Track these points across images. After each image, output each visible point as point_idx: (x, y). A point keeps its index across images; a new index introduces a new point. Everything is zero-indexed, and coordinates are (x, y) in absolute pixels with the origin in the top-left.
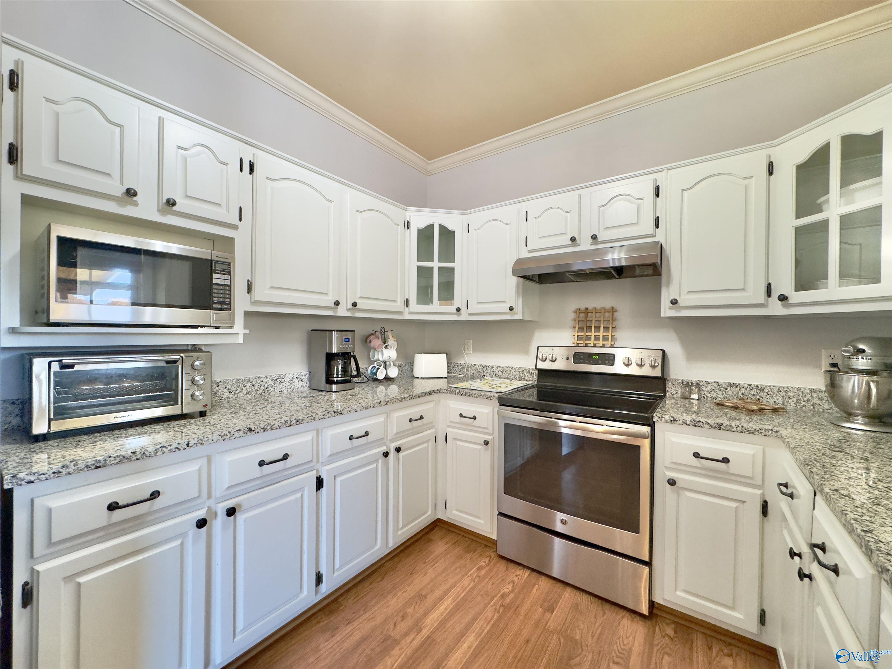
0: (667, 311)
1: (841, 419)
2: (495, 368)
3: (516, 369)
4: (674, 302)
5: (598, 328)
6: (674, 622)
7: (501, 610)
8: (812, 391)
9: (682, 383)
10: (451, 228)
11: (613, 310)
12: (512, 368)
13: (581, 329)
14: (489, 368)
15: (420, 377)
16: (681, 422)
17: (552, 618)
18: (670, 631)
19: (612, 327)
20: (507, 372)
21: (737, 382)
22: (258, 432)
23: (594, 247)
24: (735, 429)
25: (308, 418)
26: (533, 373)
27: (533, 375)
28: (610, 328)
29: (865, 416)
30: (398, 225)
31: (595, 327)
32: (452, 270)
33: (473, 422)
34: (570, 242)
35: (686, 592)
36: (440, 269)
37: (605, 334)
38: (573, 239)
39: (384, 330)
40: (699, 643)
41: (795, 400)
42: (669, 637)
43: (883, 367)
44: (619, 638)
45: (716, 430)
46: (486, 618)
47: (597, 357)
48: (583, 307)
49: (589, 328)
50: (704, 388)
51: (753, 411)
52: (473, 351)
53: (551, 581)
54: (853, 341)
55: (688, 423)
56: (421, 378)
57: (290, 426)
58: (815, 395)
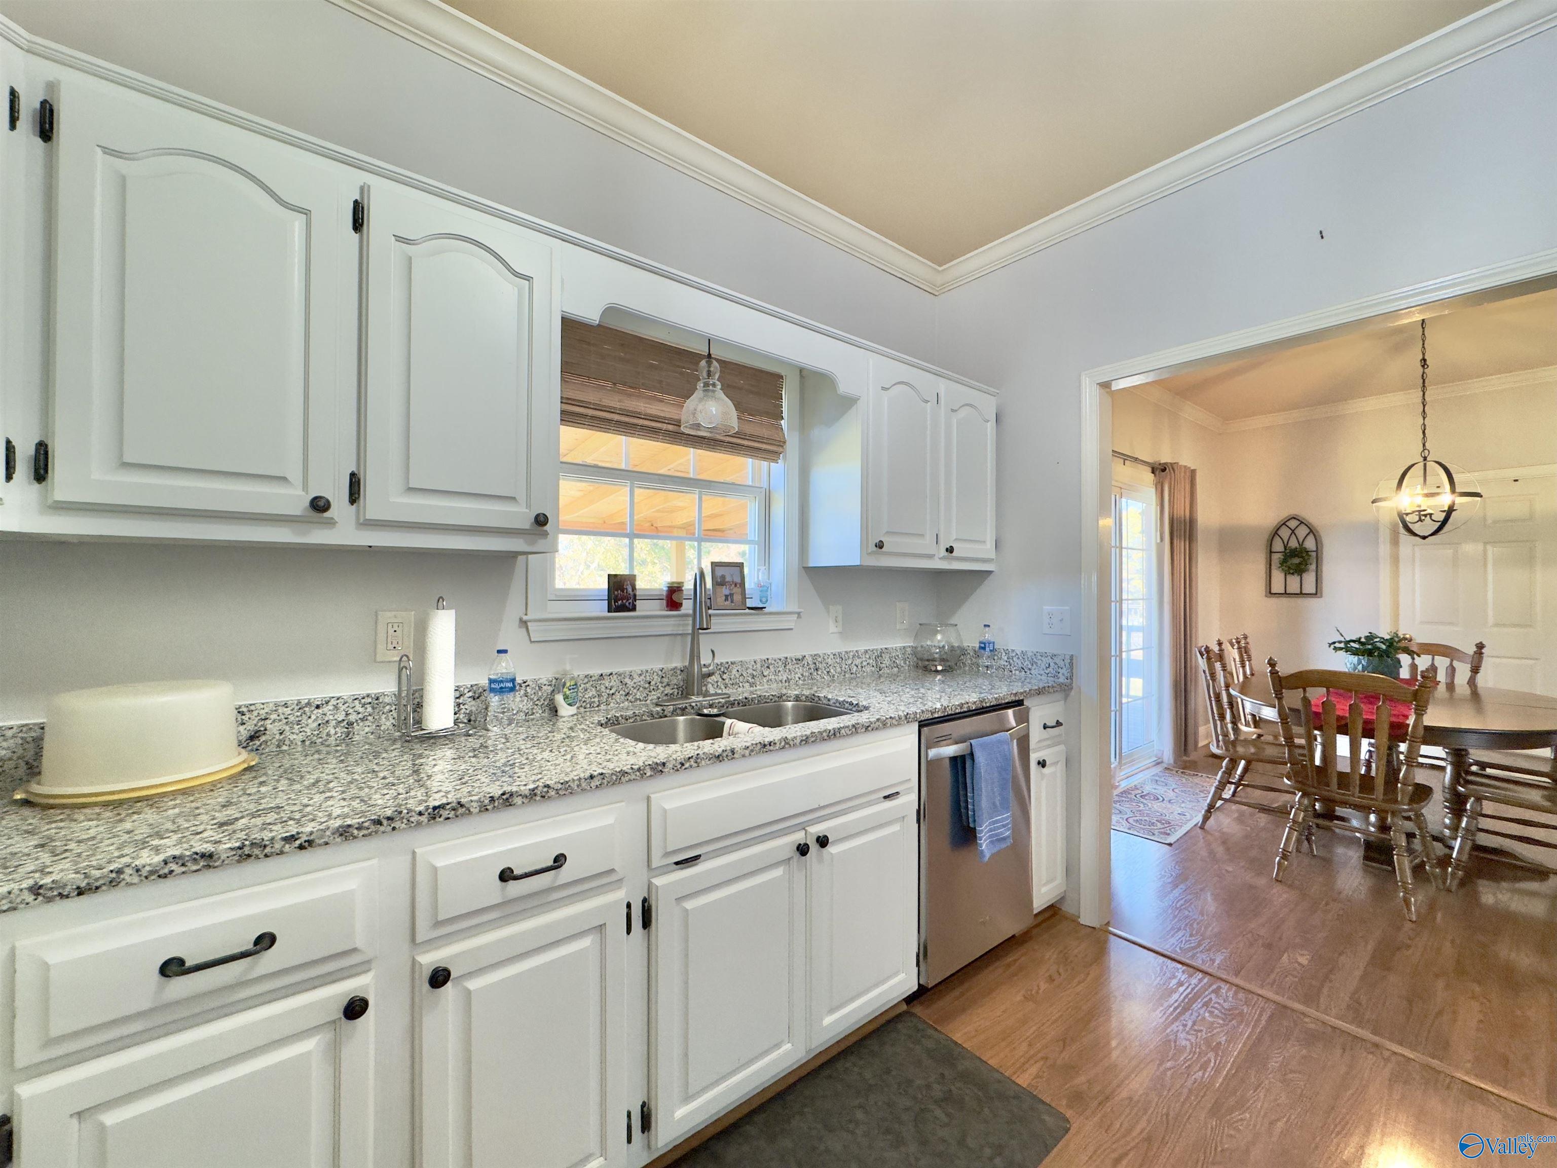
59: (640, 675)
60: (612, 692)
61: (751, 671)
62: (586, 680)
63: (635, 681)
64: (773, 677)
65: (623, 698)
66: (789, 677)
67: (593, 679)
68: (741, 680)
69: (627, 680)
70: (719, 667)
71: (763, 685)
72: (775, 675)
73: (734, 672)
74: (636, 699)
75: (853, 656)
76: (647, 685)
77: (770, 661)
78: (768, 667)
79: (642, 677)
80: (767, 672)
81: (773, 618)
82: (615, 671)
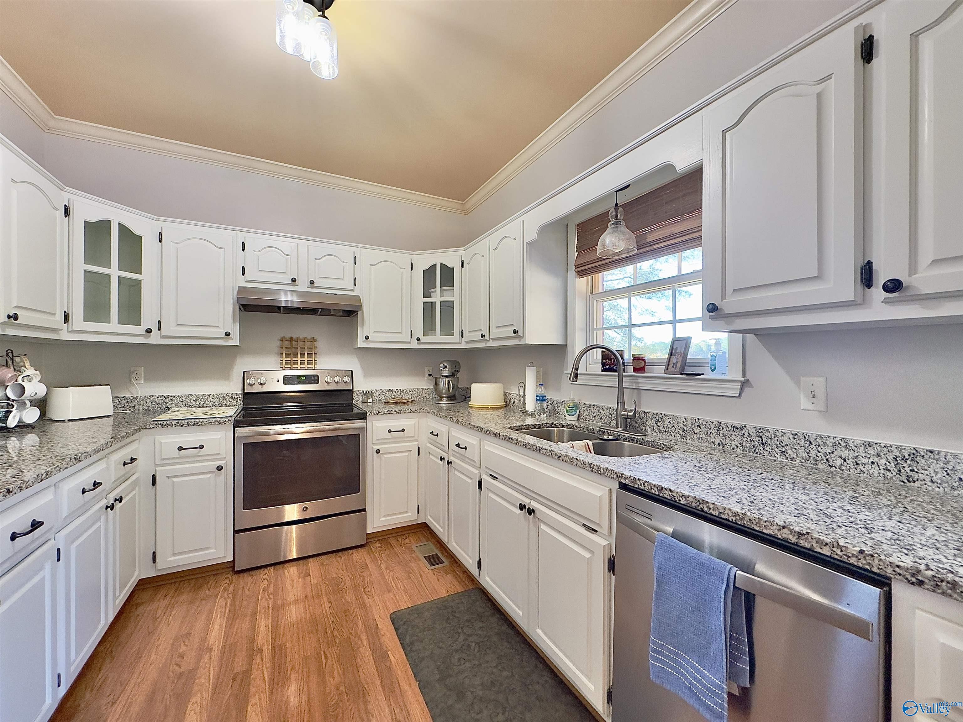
0: (361, 343)
1: (438, 400)
2: (184, 398)
3: (215, 396)
4: (367, 338)
5: (302, 355)
6: (378, 540)
7: (271, 596)
8: (423, 389)
9: (363, 392)
10: (137, 232)
11: (314, 340)
12: (209, 395)
13: (287, 355)
14: (176, 399)
15: (67, 419)
16: (382, 413)
17: (312, 579)
18: (378, 545)
19: (315, 354)
20: (202, 400)
21: (391, 389)
22: (15, 493)
23: (310, 290)
24: (407, 412)
25: (55, 468)
26: (237, 398)
27: (236, 400)
28: (313, 355)
29: (447, 398)
30: (56, 209)
31: (300, 354)
32: (139, 282)
33: (200, 451)
34: (290, 282)
35: (385, 516)
36: (121, 280)
37: (309, 359)
38: (294, 280)
39: (12, 354)
40: (393, 542)
41: (416, 395)
42: (379, 547)
43: (451, 374)
44: (357, 562)
45: (399, 414)
46: (264, 607)
47: (304, 378)
48: (288, 336)
49: (295, 355)
50: (375, 394)
51: (404, 403)
52: (144, 380)
53: (294, 563)
54: (442, 362)
55: (386, 413)
56: (69, 420)
57: (42, 481)
58: (424, 391)
59: (607, 409)
60: (594, 415)
61: (682, 426)
62: (584, 406)
63: (604, 412)
64: (704, 436)
65: (599, 419)
66: (724, 442)
67: (587, 406)
68: (673, 431)
69: (601, 410)
70: (655, 416)
71: (693, 441)
72: (707, 435)
73: (667, 422)
74: (605, 423)
75: (834, 445)
76: (610, 416)
77: (701, 421)
78: (699, 426)
79: (608, 411)
80: (698, 431)
81: (705, 384)
82: (596, 404)
